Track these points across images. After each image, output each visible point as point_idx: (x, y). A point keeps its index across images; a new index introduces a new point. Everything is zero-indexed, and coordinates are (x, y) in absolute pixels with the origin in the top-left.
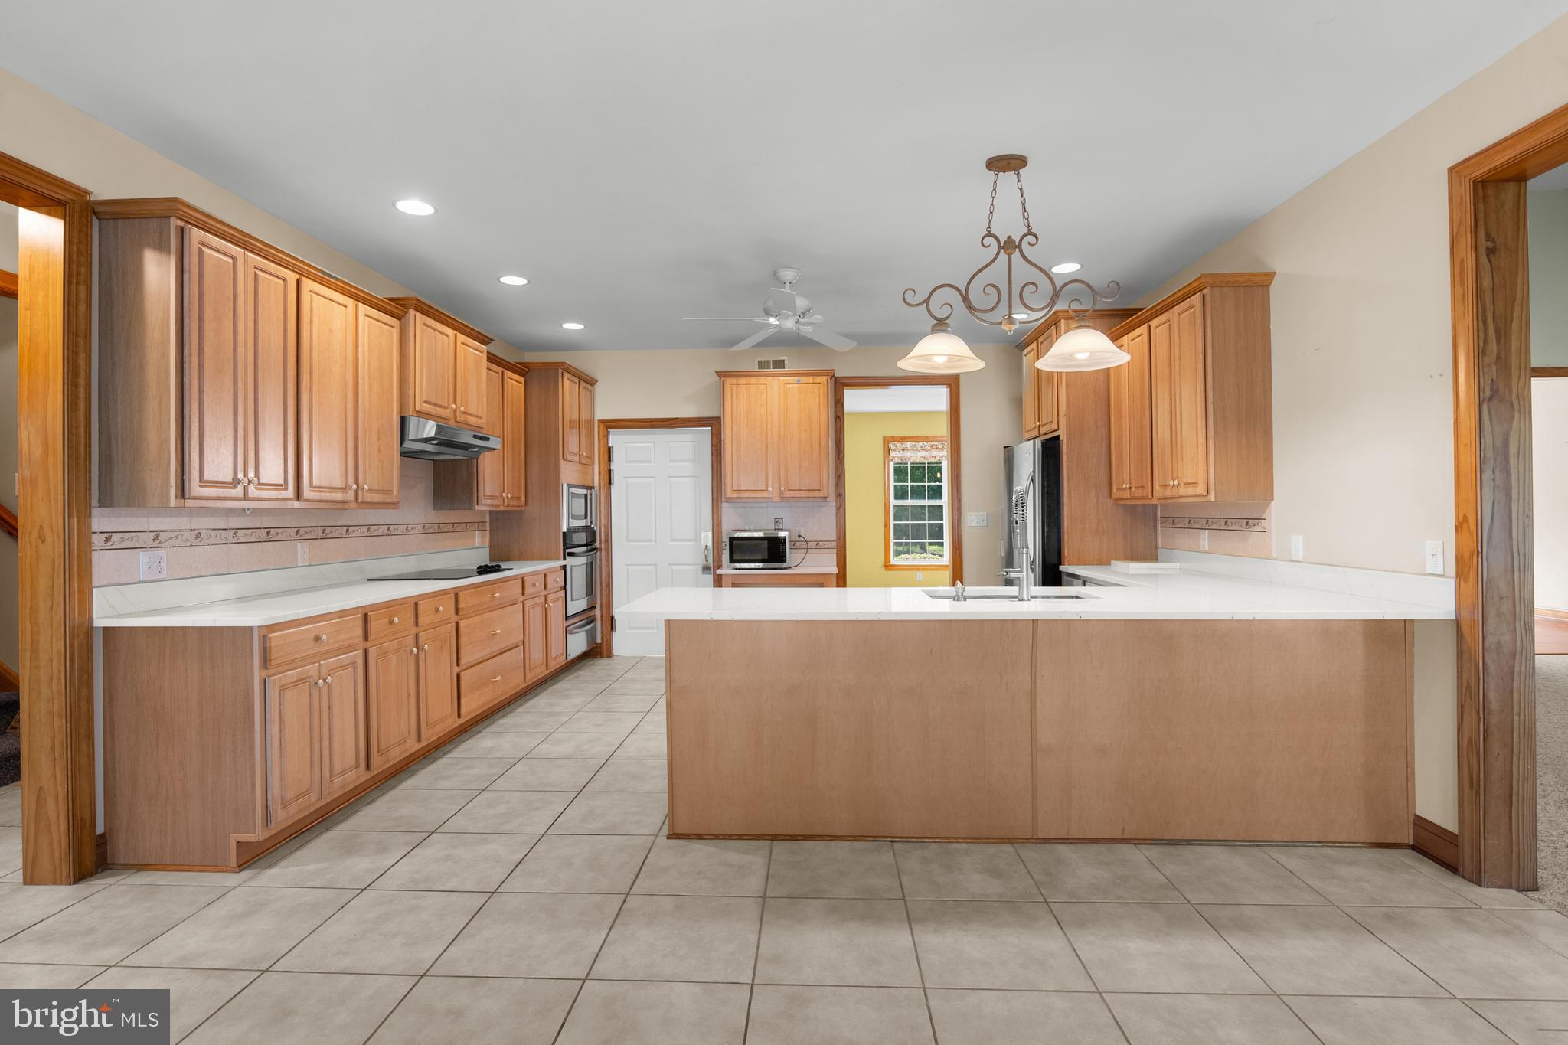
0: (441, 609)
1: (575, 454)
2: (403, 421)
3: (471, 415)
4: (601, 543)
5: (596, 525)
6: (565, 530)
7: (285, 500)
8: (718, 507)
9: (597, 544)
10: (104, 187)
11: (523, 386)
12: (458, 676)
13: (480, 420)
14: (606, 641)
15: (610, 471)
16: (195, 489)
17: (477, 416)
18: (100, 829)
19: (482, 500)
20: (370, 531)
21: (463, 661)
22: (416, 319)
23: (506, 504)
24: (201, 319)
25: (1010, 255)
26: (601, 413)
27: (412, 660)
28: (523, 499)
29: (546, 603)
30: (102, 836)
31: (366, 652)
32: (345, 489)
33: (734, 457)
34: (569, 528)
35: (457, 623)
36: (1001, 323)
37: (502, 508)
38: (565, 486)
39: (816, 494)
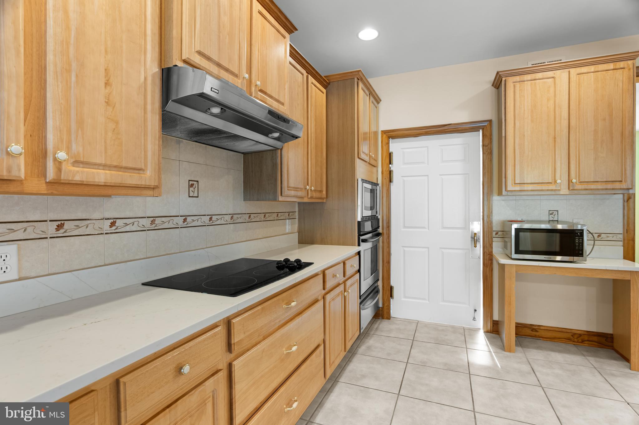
1: (366, 156)
4: (383, 229)
5: (381, 214)
6: (359, 219)
8: (488, 200)
9: (380, 230)
13: (281, 106)
14: (387, 306)
15: (390, 172)
17: (278, 101)
19: (286, 192)
23: (309, 196)
28: (324, 192)
29: (345, 291)
33: (517, 152)
34: (363, 217)
37: (306, 200)
38: (360, 182)
39: (617, 185)
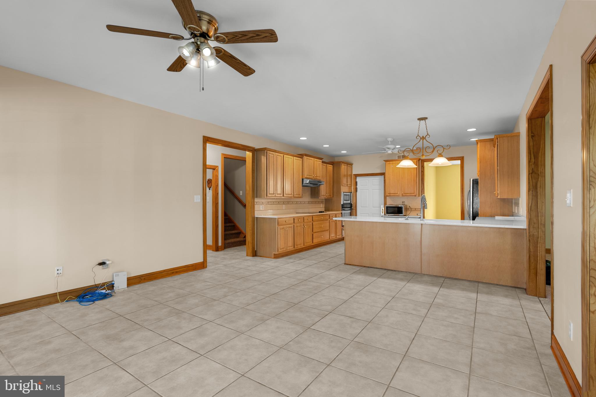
0: (309, 219)
1: (346, 184)
2: (303, 179)
3: (318, 177)
5: (353, 202)
7: (281, 197)
8: (385, 198)
9: (353, 208)
10: (257, 147)
11: (332, 168)
12: (313, 234)
13: (320, 178)
15: (356, 188)
16: (268, 195)
18: (255, 250)
19: (321, 196)
20: (297, 203)
21: (314, 231)
22: (305, 158)
23: (328, 197)
24: (269, 166)
25: (423, 140)
26: (354, 173)
27: (303, 228)
28: (332, 196)
29: (336, 221)
30: (256, 251)
31: (294, 225)
32: (291, 194)
33: (389, 184)
34: (343, 203)
35: (313, 223)
36: (420, 156)
37: (326, 198)
38: (342, 193)
39: (413, 194)
